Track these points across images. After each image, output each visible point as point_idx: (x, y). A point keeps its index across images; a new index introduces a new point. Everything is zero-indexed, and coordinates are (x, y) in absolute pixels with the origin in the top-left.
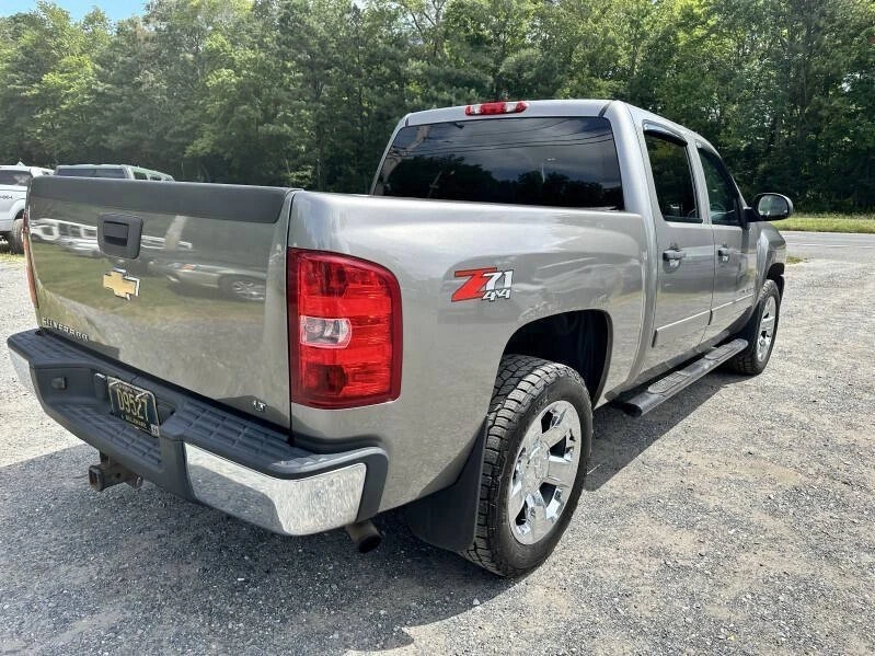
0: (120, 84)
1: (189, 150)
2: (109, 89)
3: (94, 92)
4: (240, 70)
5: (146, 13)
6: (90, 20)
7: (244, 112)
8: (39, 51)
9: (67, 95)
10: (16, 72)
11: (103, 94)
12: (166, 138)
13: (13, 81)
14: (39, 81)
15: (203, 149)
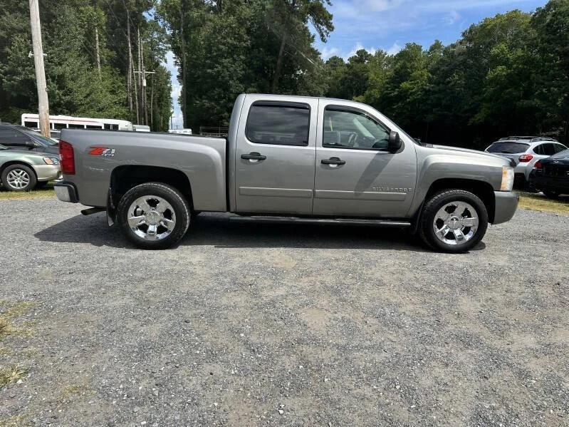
0: (438, 84)
1: (471, 121)
2: (433, 87)
3: (424, 90)
4: (511, 65)
5: (462, 38)
6: (432, 49)
7: (510, 93)
8: (403, 70)
9: (411, 93)
10: (389, 84)
11: (429, 90)
12: (460, 114)
13: (387, 89)
14: (398, 87)
15: (479, 119)
